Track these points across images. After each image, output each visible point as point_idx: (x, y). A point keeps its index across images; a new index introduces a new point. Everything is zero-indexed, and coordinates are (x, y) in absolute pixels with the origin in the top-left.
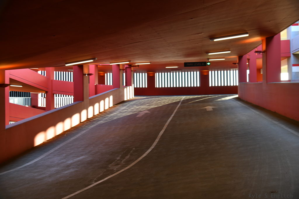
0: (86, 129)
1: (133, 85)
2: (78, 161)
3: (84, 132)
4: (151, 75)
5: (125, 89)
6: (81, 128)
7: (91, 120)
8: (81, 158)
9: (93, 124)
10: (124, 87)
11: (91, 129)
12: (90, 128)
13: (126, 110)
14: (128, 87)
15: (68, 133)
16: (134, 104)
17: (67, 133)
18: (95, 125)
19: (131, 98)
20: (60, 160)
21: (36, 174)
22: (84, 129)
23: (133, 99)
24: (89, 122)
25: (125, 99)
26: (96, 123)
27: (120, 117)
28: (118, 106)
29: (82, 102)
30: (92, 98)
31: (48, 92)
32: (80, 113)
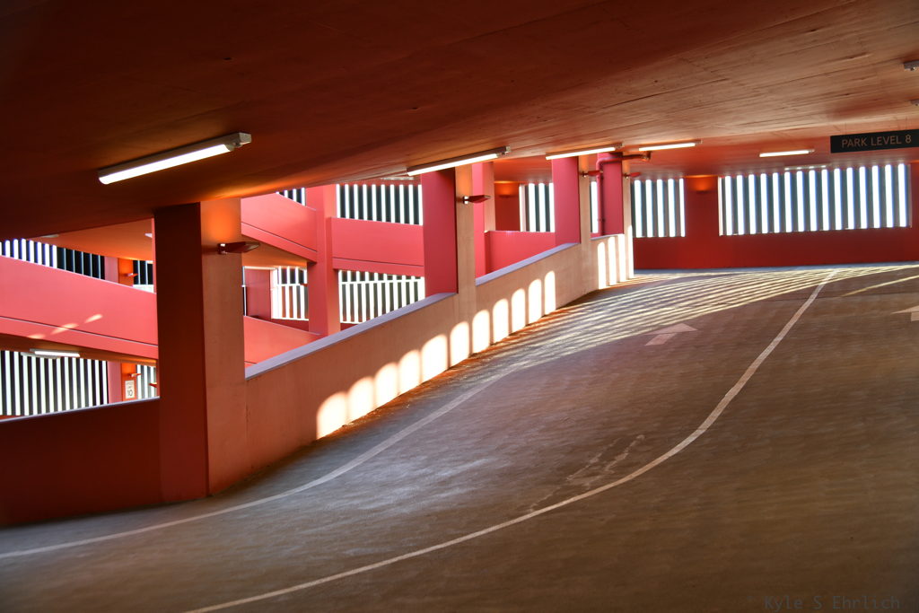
0: (474, 386)
1: (629, 229)
2: (472, 470)
3: (470, 394)
4: (702, 187)
5: (601, 246)
6: (456, 385)
7: (484, 357)
8: (478, 463)
9: (493, 372)
10: (595, 240)
11: (491, 385)
12: (486, 383)
13: (608, 324)
14: (611, 239)
15: (417, 398)
16: (635, 303)
17: (411, 399)
18: (502, 375)
19: (623, 279)
20: (416, 470)
21: (356, 502)
22: (466, 386)
23: (630, 283)
24: (478, 366)
25: (602, 286)
26: (504, 367)
27: (587, 347)
28: (577, 311)
29: (452, 296)
30: (485, 283)
31: (315, 263)
32: (448, 333)
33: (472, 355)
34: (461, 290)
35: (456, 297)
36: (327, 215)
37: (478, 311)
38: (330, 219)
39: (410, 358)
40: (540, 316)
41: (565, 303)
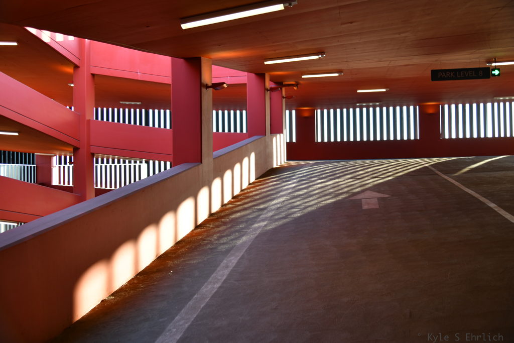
4: (306, 114)
5: (274, 140)
10: (272, 135)
12: (242, 244)
14: (278, 136)
16: (311, 176)
18: (252, 236)
19: (283, 163)
23: (285, 165)
25: (275, 166)
26: (248, 228)
28: (271, 181)
29: (199, 165)
30: (219, 157)
31: (79, 148)
32: (195, 196)
33: (211, 215)
34: (205, 160)
35: (201, 166)
36: (88, 118)
37: (214, 178)
38: (89, 121)
39: (168, 221)
40: (248, 184)
41: (259, 176)
